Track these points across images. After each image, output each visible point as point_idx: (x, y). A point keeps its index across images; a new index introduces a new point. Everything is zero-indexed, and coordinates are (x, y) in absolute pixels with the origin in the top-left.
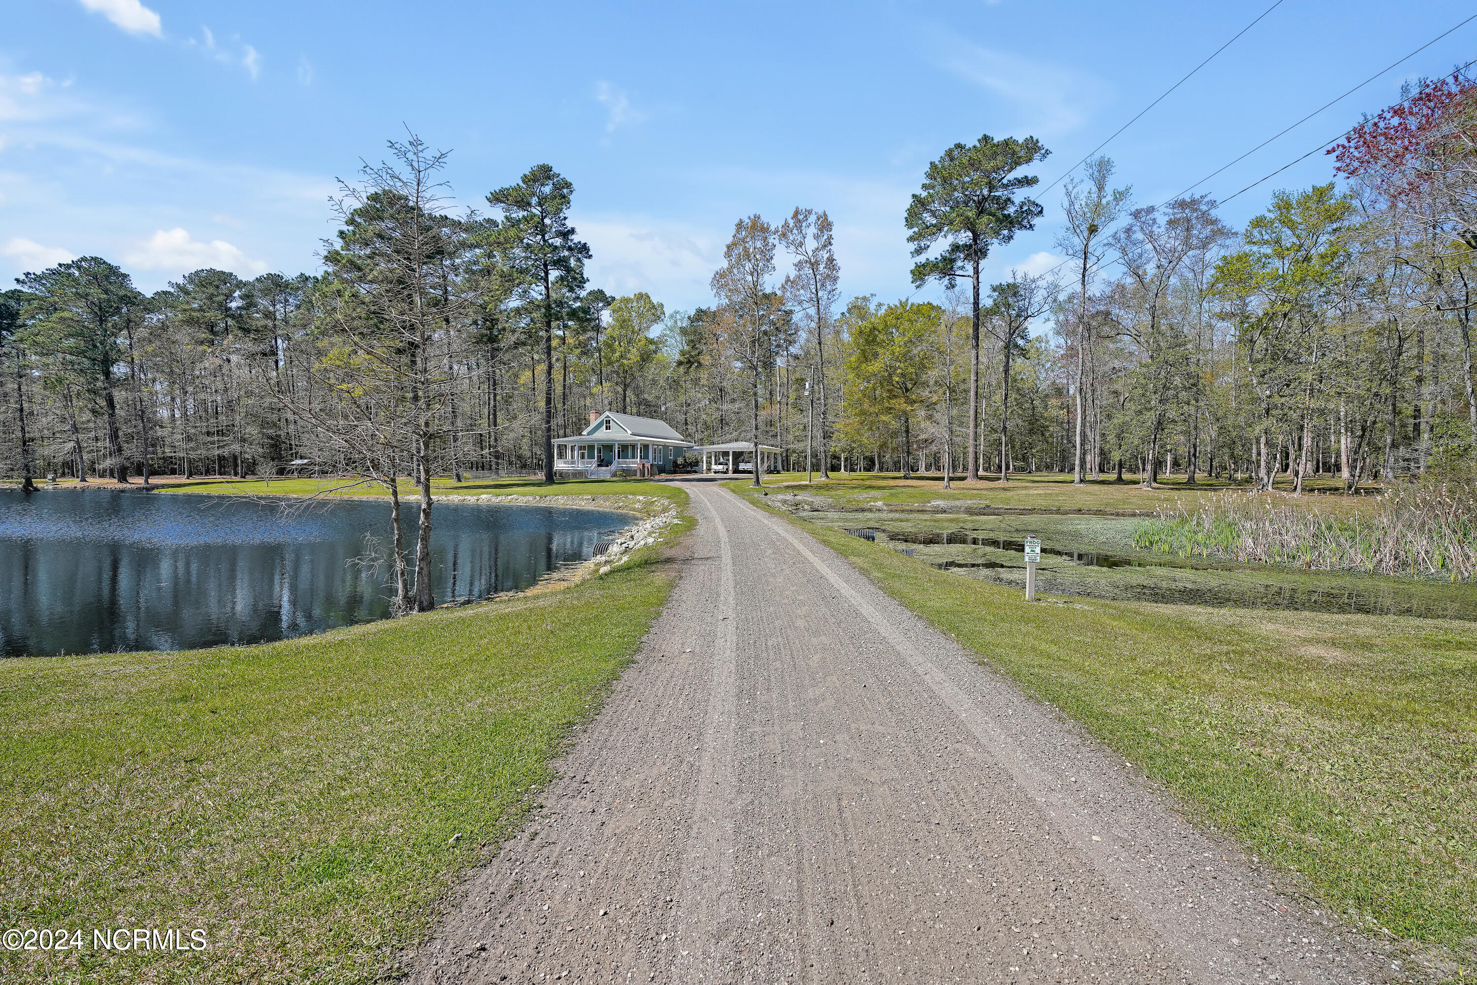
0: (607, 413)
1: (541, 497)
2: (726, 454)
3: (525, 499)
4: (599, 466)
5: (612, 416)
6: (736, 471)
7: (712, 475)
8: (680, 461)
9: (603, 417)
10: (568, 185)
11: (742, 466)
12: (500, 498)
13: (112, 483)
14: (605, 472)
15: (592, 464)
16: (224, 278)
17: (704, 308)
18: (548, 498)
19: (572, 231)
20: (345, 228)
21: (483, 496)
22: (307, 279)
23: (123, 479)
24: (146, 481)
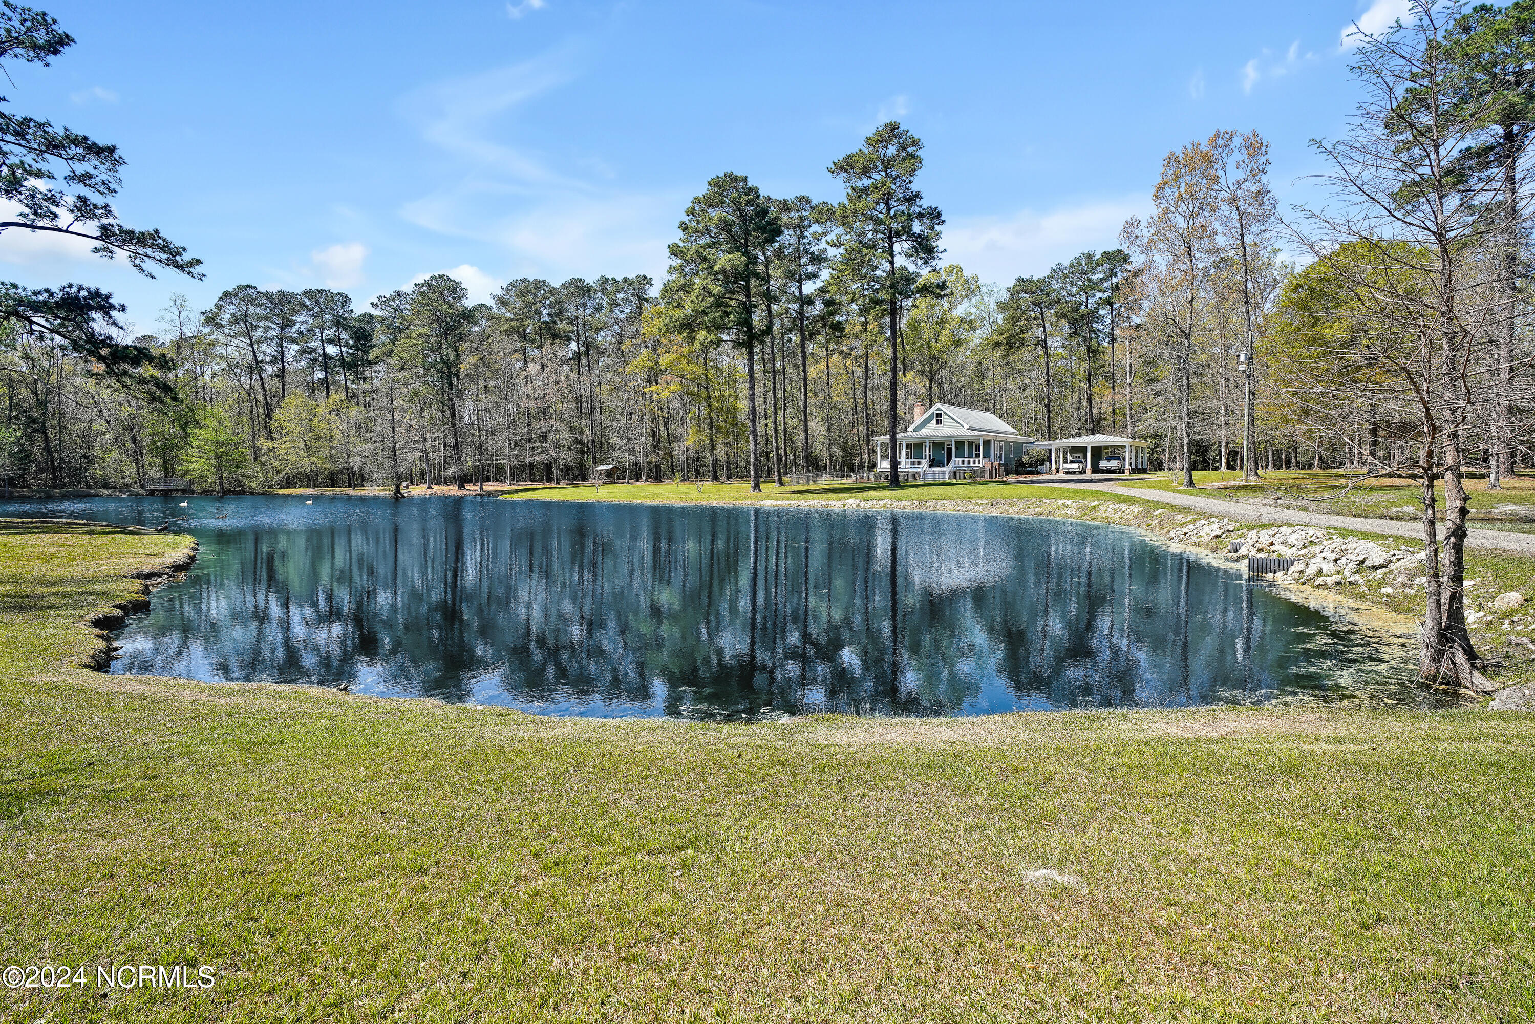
0: (938, 405)
1: (920, 502)
2: (1083, 450)
3: (902, 504)
4: (931, 466)
5: (945, 408)
6: (1096, 470)
7: (1061, 476)
8: (1025, 459)
9: (933, 410)
10: (916, 142)
11: (1103, 464)
12: (870, 503)
13: (453, 490)
14: (942, 474)
15: (924, 466)
16: (539, 284)
17: (1025, 276)
18: (929, 503)
19: (917, 195)
20: (686, 219)
21: (850, 501)
22: (607, 280)
23: (462, 486)
24: (481, 488)
